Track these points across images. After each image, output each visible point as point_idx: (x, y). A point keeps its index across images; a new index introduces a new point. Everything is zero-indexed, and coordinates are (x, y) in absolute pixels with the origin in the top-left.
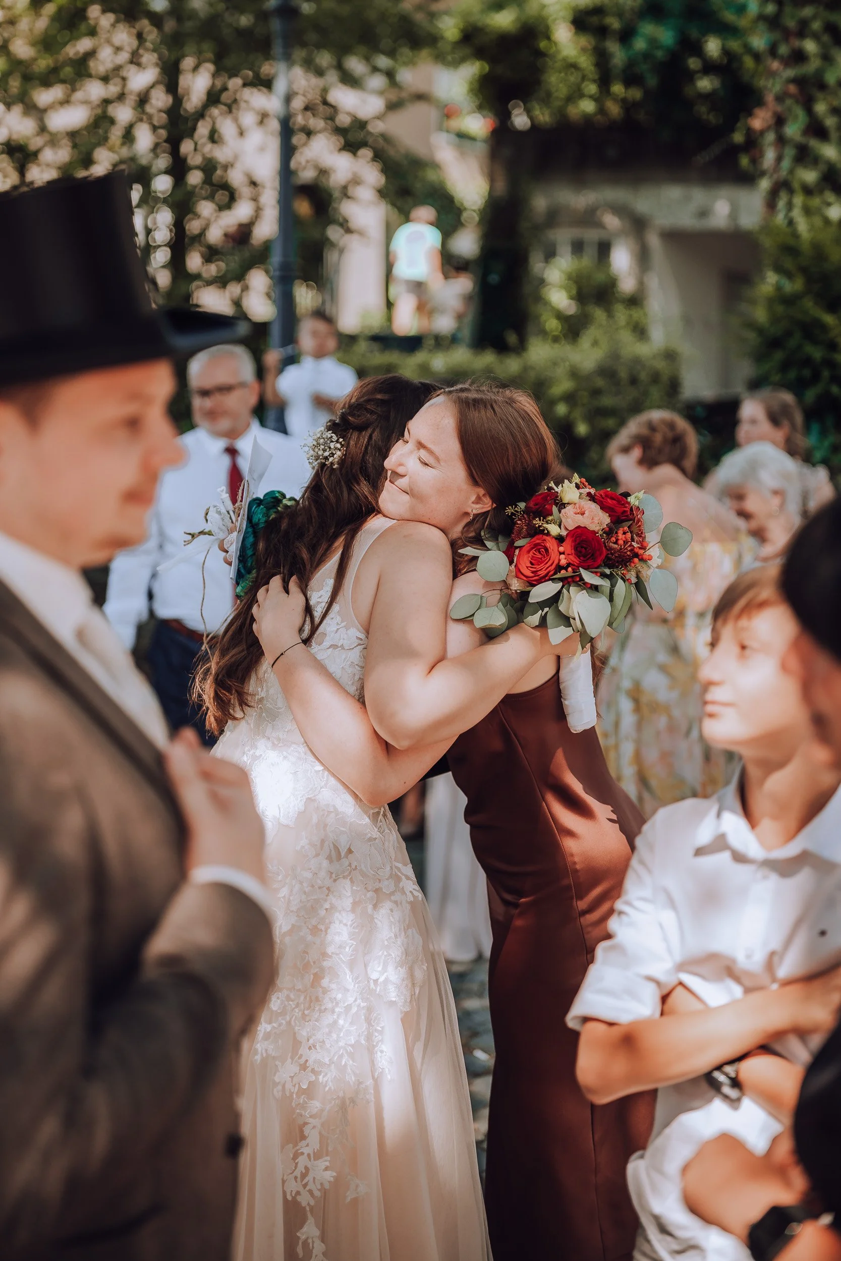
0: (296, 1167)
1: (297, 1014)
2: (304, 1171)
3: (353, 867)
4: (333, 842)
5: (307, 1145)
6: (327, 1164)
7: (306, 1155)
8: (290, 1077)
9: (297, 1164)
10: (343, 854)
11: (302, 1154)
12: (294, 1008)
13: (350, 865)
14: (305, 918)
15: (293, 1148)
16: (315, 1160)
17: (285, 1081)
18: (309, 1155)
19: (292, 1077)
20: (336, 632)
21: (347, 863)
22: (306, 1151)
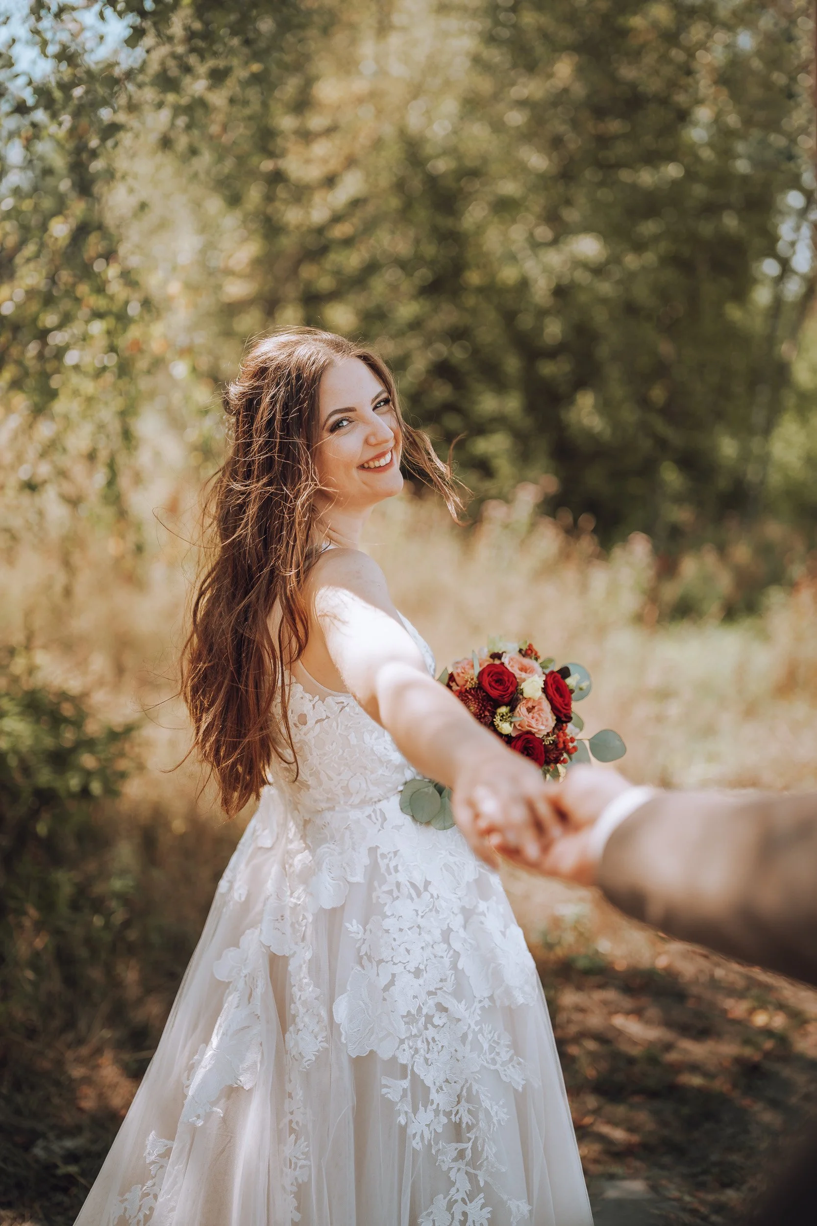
0: (453, 1218)
1: (418, 1060)
2: (462, 1219)
3: (435, 896)
4: (408, 881)
5: (458, 1190)
6: (483, 1201)
7: (460, 1200)
8: (427, 1125)
9: (453, 1215)
10: (422, 889)
11: (456, 1201)
12: (414, 1055)
13: (432, 896)
14: (403, 963)
15: (445, 1198)
16: (470, 1203)
17: (422, 1131)
18: (463, 1200)
19: (428, 1125)
20: (314, 708)
21: (429, 896)
22: (459, 1197)
